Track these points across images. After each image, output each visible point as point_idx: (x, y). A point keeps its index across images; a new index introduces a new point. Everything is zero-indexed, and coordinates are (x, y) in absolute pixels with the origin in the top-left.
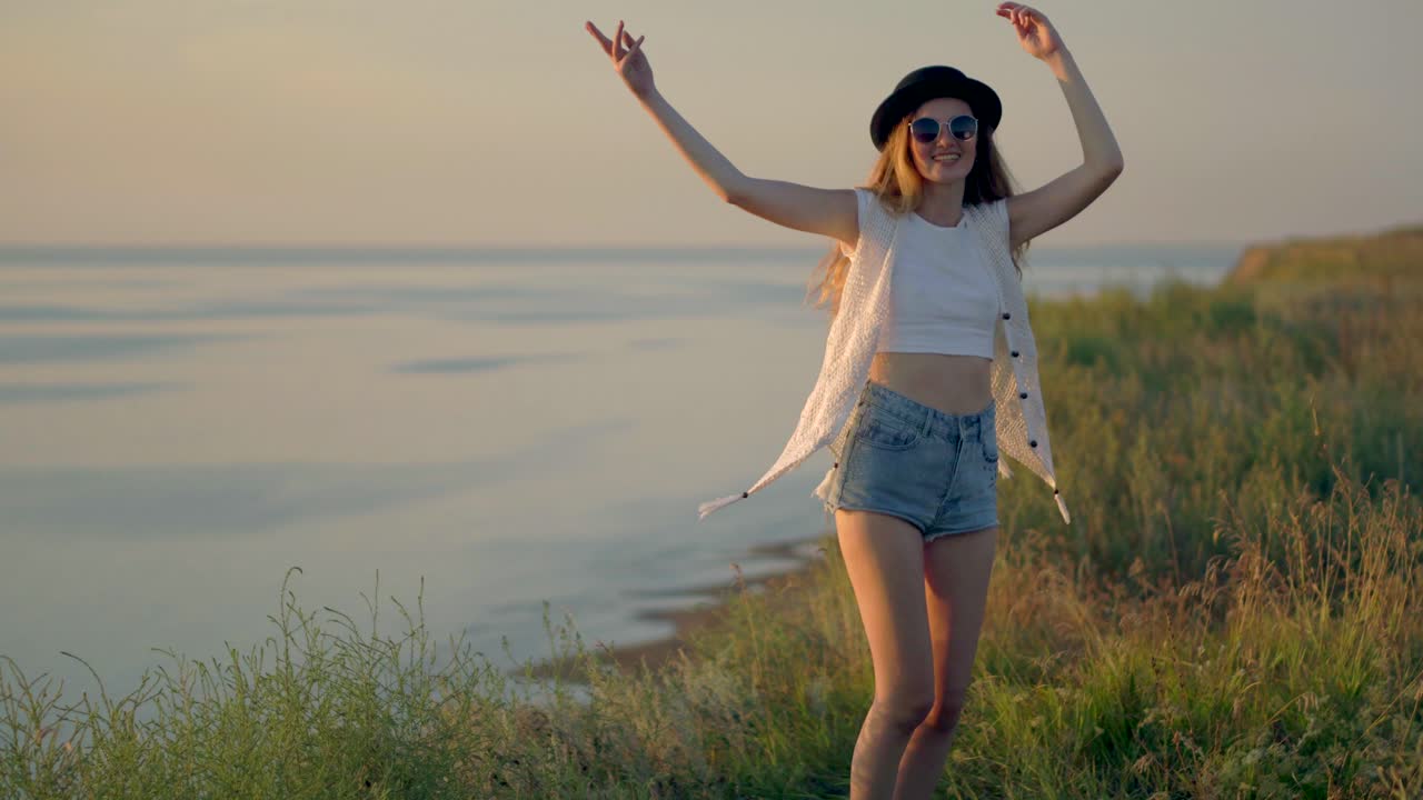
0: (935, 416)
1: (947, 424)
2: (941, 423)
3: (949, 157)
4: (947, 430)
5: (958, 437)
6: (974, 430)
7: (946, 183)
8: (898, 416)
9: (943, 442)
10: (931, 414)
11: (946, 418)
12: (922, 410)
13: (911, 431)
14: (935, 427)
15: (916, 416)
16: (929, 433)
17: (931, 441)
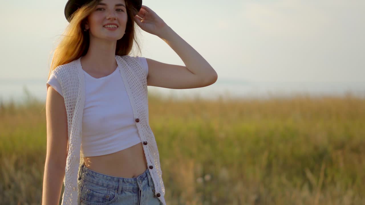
0: (123, 181)
1: (131, 184)
2: (127, 184)
3: (113, 26)
4: (132, 187)
5: (138, 189)
6: (145, 182)
7: (108, 40)
8: (103, 186)
9: (130, 194)
10: (121, 181)
11: (130, 181)
12: (115, 179)
13: (112, 193)
14: (124, 187)
15: (114, 184)
16: (122, 191)
17: (123, 195)
